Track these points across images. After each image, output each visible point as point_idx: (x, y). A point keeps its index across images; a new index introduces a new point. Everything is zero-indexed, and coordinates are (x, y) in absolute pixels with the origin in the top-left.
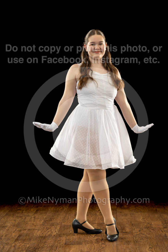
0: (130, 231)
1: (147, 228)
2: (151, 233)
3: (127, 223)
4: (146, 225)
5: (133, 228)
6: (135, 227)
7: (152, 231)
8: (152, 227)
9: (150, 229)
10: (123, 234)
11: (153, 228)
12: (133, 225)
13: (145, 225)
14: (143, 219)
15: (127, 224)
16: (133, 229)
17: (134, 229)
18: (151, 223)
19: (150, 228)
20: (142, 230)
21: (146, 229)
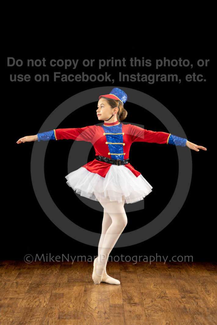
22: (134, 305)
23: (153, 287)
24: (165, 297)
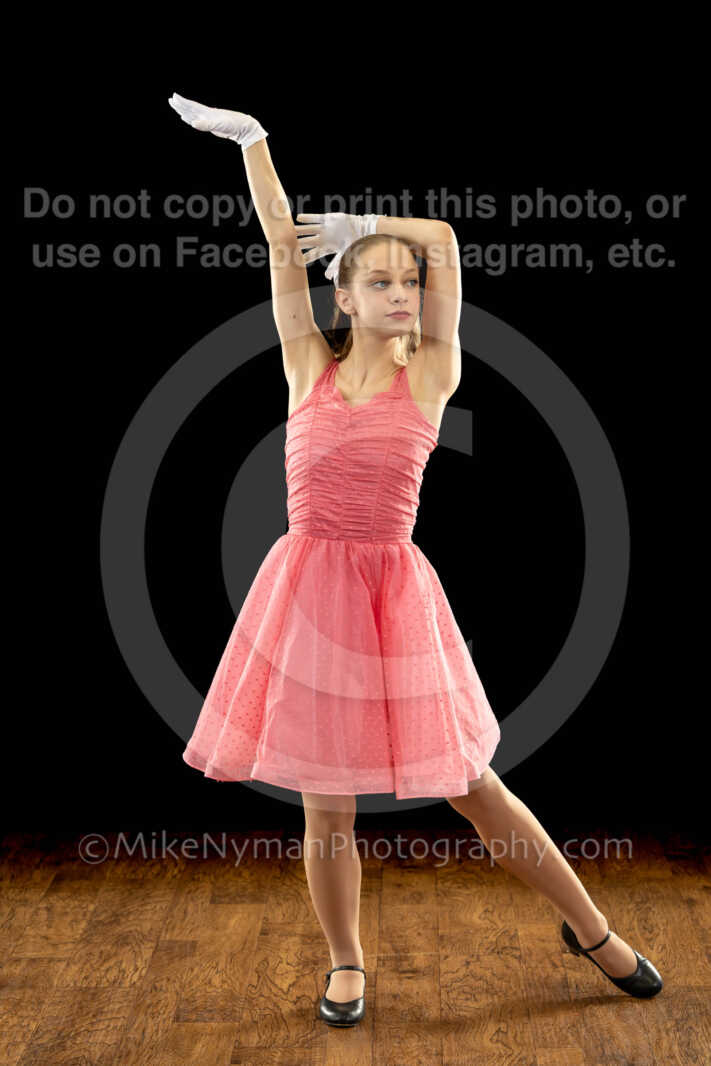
0: (430, 966)
1: (498, 950)
2: (509, 972)
3: (421, 931)
4: (494, 940)
5: (443, 952)
6: (449, 951)
7: (515, 963)
8: (516, 949)
9: (509, 958)
10: (403, 975)
11: (518, 953)
12: (442, 938)
13: (489, 940)
14: (483, 916)
15: (419, 934)
16: (442, 958)
17: (446, 957)
18: (516, 930)
19: (507, 954)
20: (478, 959)
21: (491, 958)
22: (410, 975)
23: (480, 918)
24: (512, 948)
